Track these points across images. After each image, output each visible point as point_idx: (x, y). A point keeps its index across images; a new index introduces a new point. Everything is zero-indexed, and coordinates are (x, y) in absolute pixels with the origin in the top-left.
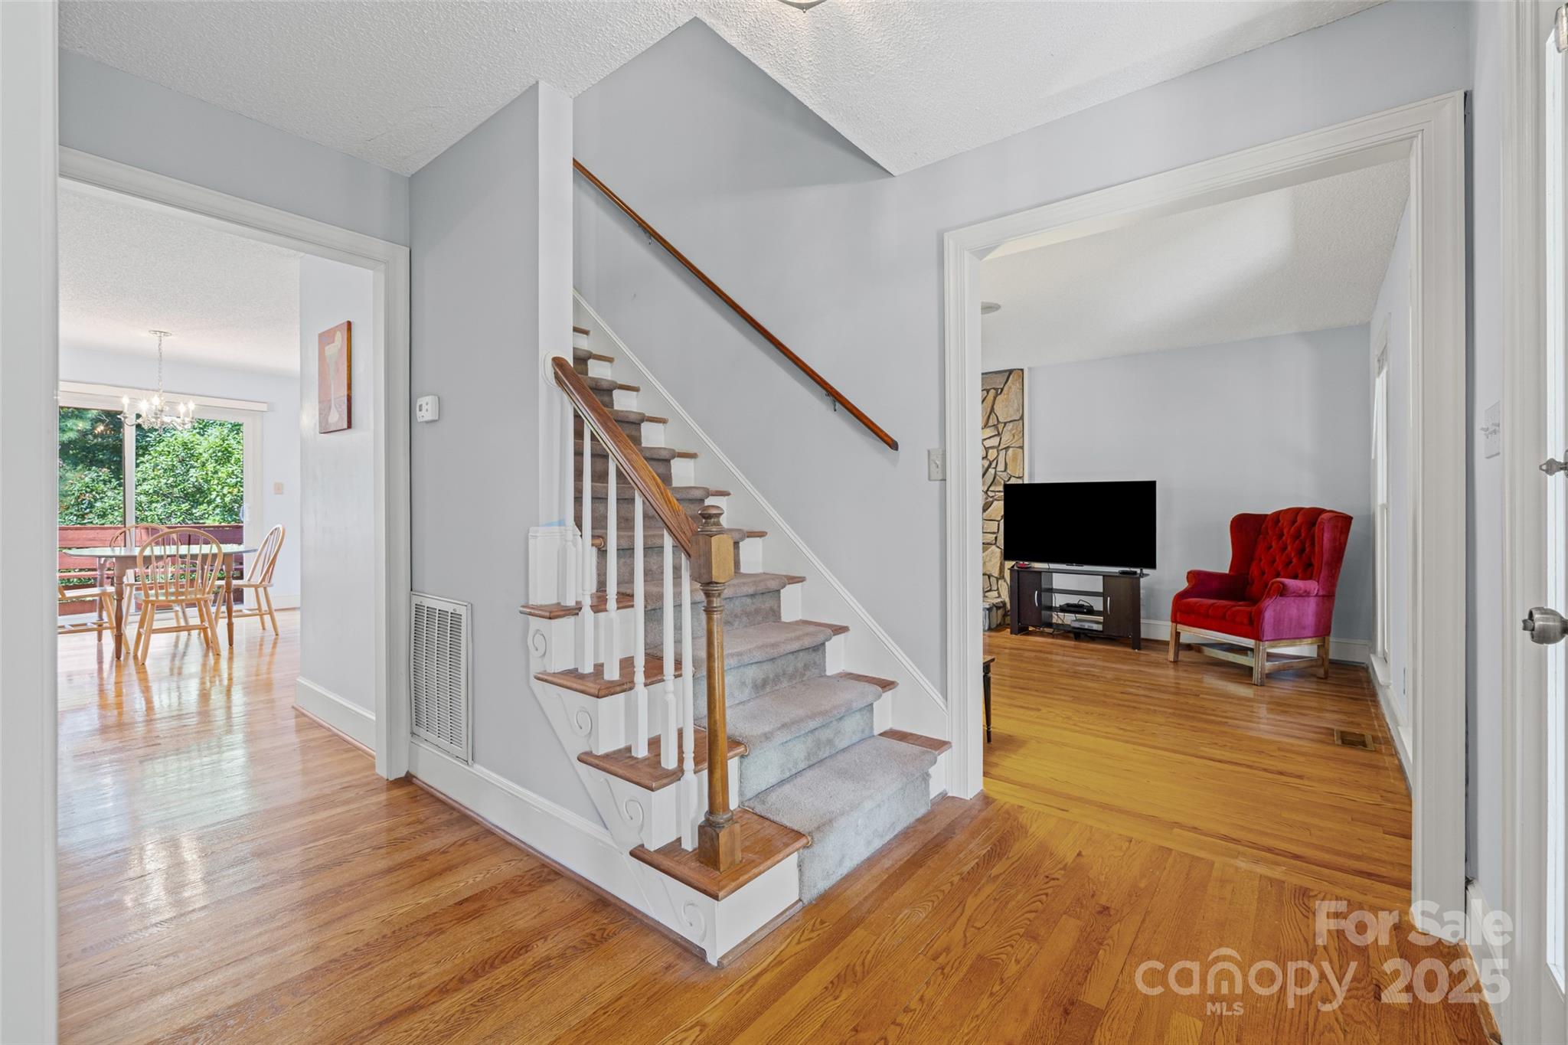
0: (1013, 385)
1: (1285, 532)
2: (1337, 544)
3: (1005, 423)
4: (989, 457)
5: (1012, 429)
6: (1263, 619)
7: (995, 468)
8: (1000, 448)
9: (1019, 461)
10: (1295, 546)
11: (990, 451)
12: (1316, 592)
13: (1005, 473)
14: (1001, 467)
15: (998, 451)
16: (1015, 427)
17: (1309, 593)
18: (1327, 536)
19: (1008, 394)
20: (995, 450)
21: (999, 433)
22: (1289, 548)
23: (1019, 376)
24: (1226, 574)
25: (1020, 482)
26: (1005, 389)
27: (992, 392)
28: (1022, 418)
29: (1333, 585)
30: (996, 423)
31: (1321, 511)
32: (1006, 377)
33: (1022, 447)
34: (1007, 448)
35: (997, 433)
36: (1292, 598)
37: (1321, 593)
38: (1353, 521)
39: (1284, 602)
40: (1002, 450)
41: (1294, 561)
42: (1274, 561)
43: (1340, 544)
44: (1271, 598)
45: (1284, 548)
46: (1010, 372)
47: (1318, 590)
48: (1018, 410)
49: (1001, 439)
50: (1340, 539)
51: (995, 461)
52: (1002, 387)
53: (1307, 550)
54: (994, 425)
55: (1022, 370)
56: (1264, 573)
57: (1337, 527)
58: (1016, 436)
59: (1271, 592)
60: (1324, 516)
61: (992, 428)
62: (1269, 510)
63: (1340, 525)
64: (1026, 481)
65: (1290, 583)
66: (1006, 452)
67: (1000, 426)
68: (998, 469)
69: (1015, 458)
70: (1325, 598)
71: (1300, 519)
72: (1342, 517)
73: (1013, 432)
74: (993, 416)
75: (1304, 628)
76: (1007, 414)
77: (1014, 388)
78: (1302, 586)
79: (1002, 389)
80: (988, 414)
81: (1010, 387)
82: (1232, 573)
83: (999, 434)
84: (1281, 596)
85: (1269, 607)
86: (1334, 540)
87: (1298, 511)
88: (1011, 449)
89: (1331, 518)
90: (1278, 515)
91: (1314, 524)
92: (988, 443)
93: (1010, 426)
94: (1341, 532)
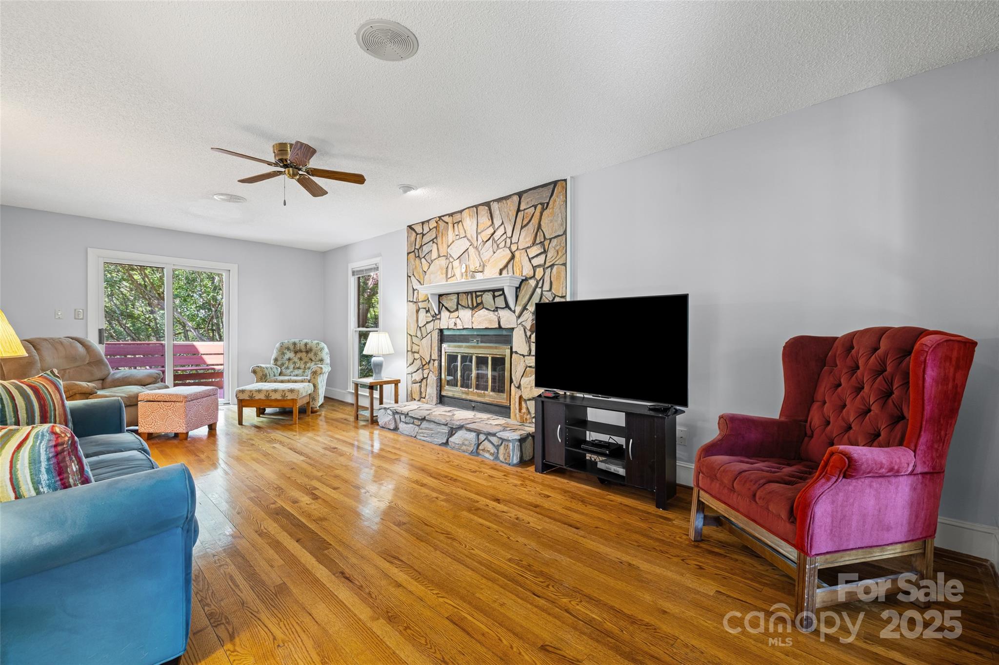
0: (557, 198)
1: (861, 363)
2: (950, 386)
3: (551, 239)
4: (536, 277)
5: (556, 245)
6: (813, 518)
7: (542, 287)
8: (546, 266)
9: (562, 280)
10: (875, 385)
11: (538, 270)
12: (910, 469)
13: (550, 293)
14: (546, 287)
15: (544, 269)
16: (558, 244)
17: (898, 471)
18: (931, 374)
19: (553, 208)
20: (542, 269)
21: (545, 250)
22: (866, 388)
23: (563, 187)
24: (772, 422)
25: (563, 300)
26: (551, 203)
27: (539, 207)
28: (565, 232)
29: (942, 456)
30: (543, 240)
31: (922, 333)
32: (551, 191)
33: (565, 264)
34: (552, 266)
35: (543, 250)
36: (867, 481)
37: (919, 469)
38: (976, 349)
39: (851, 488)
40: (547, 268)
41: (875, 408)
42: (845, 406)
43: (955, 387)
44: (828, 480)
45: (859, 389)
46: (555, 183)
47: (915, 466)
48: (562, 225)
49: (546, 256)
50: (954, 380)
51: (542, 280)
52: (547, 201)
53: (896, 393)
54: (541, 242)
55: (565, 180)
56: (828, 423)
57: (948, 358)
58: (560, 253)
59: (829, 468)
60: (927, 340)
61: (539, 246)
62: (839, 331)
63: (955, 354)
64: (568, 299)
65: (862, 453)
66: (551, 270)
67: (546, 243)
68: (544, 289)
69: (558, 277)
70: (928, 476)
71: (884, 345)
72: (959, 341)
73: (557, 248)
74: (540, 233)
75: (888, 529)
76: (552, 229)
77: (558, 200)
78: (884, 461)
79: (548, 204)
80: (535, 231)
81: (555, 201)
82: (783, 419)
83: (545, 252)
84: (844, 477)
85: (824, 497)
86: (943, 380)
87: (882, 332)
88: (555, 267)
89: (939, 345)
90: (850, 340)
91: (910, 353)
92: (535, 262)
93: (554, 242)
94: (957, 368)
